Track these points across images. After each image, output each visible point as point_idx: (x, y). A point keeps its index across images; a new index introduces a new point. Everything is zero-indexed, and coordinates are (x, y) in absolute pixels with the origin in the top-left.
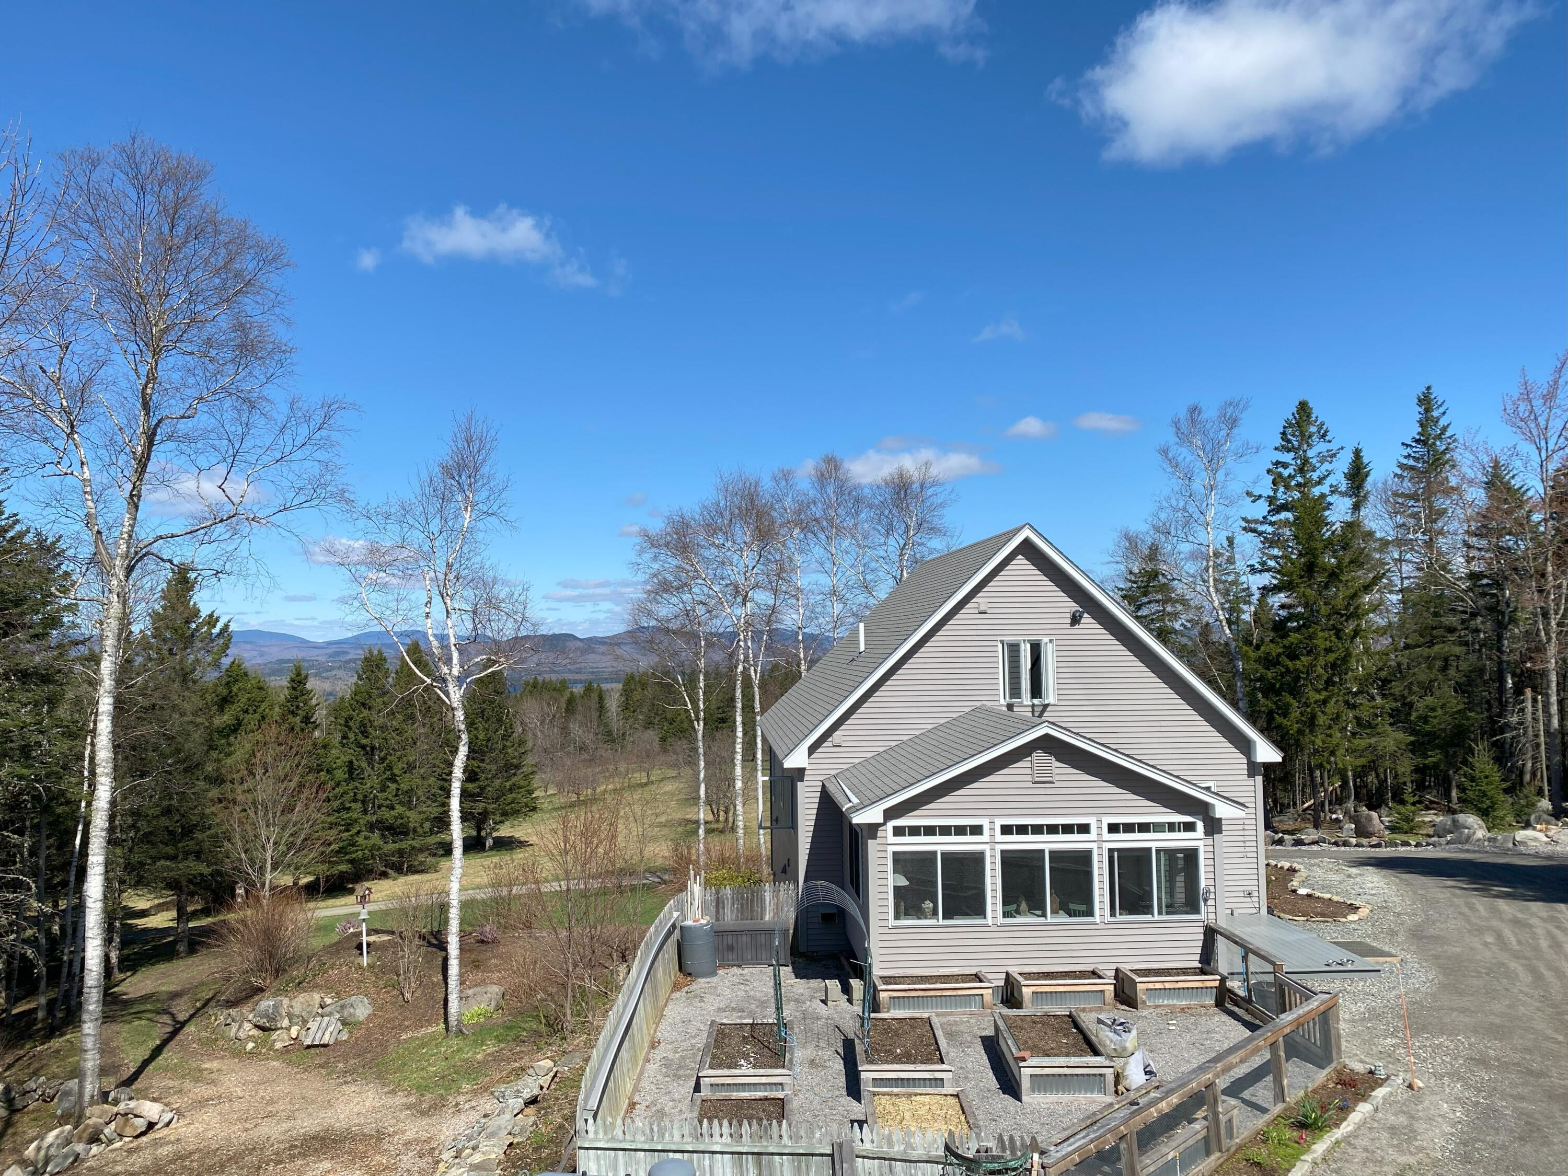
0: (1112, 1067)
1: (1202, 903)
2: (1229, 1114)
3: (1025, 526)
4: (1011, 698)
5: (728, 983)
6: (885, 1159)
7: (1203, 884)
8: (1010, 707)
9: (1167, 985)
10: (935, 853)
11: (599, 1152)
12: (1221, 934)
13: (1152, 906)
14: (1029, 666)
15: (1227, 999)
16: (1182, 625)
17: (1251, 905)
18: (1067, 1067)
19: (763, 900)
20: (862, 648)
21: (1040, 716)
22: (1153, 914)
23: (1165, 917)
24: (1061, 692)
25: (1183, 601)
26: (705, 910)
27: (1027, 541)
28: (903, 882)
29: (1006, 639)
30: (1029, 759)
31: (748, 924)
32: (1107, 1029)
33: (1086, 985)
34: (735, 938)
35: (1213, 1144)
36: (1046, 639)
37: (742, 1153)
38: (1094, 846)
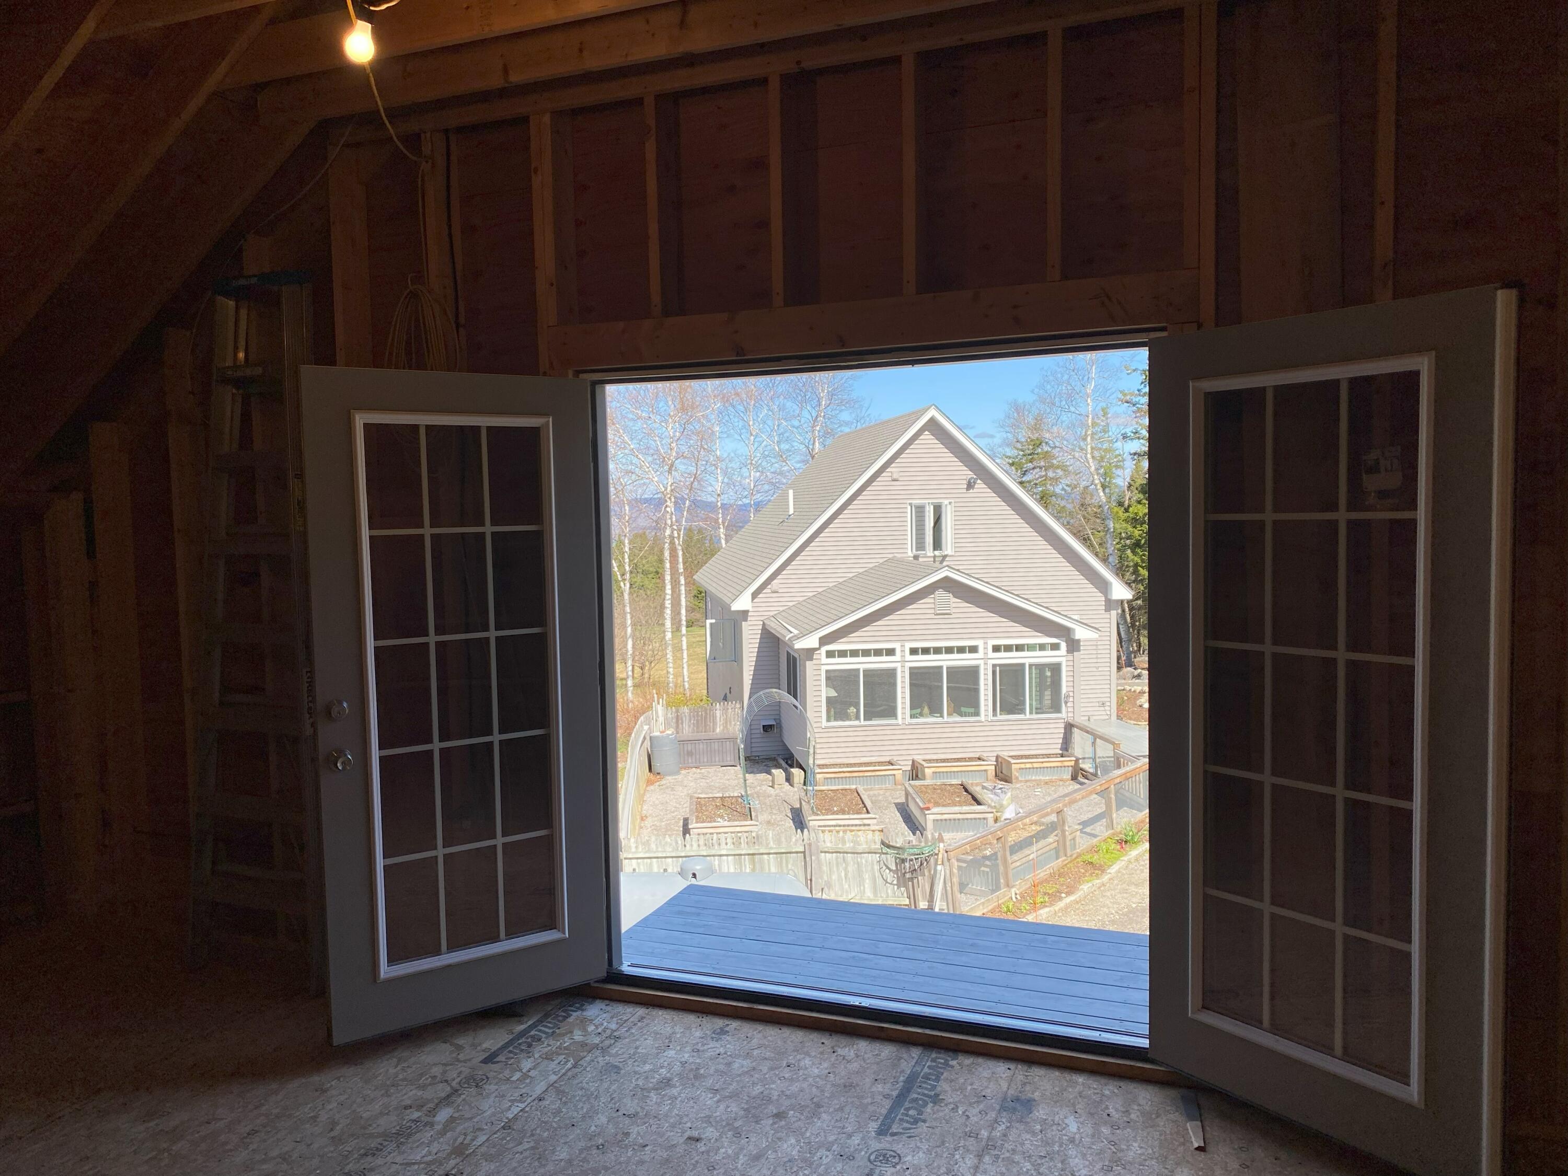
0: (992, 812)
1: (1063, 705)
2: (1074, 834)
3: (931, 406)
4: (917, 551)
5: (690, 779)
6: (840, 852)
7: (1064, 690)
8: (916, 557)
9: (1035, 765)
10: (858, 670)
11: (639, 861)
12: (1078, 727)
13: (1025, 709)
14: (932, 524)
15: (1080, 775)
16: (1063, 489)
17: (1104, 713)
18: (960, 813)
19: (714, 717)
20: (791, 511)
21: (941, 562)
22: (1025, 714)
23: (1035, 716)
24: (957, 545)
25: (1064, 468)
26: (667, 724)
27: (932, 421)
28: (833, 693)
29: (914, 502)
30: (933, 596)
31: (702, 735)
32: (989, 792)
33: (974, 766)
34: (693, 745)
35: (1061, 853)
36: (946, 502)
37: (741, 855)
38: (981, 662)
